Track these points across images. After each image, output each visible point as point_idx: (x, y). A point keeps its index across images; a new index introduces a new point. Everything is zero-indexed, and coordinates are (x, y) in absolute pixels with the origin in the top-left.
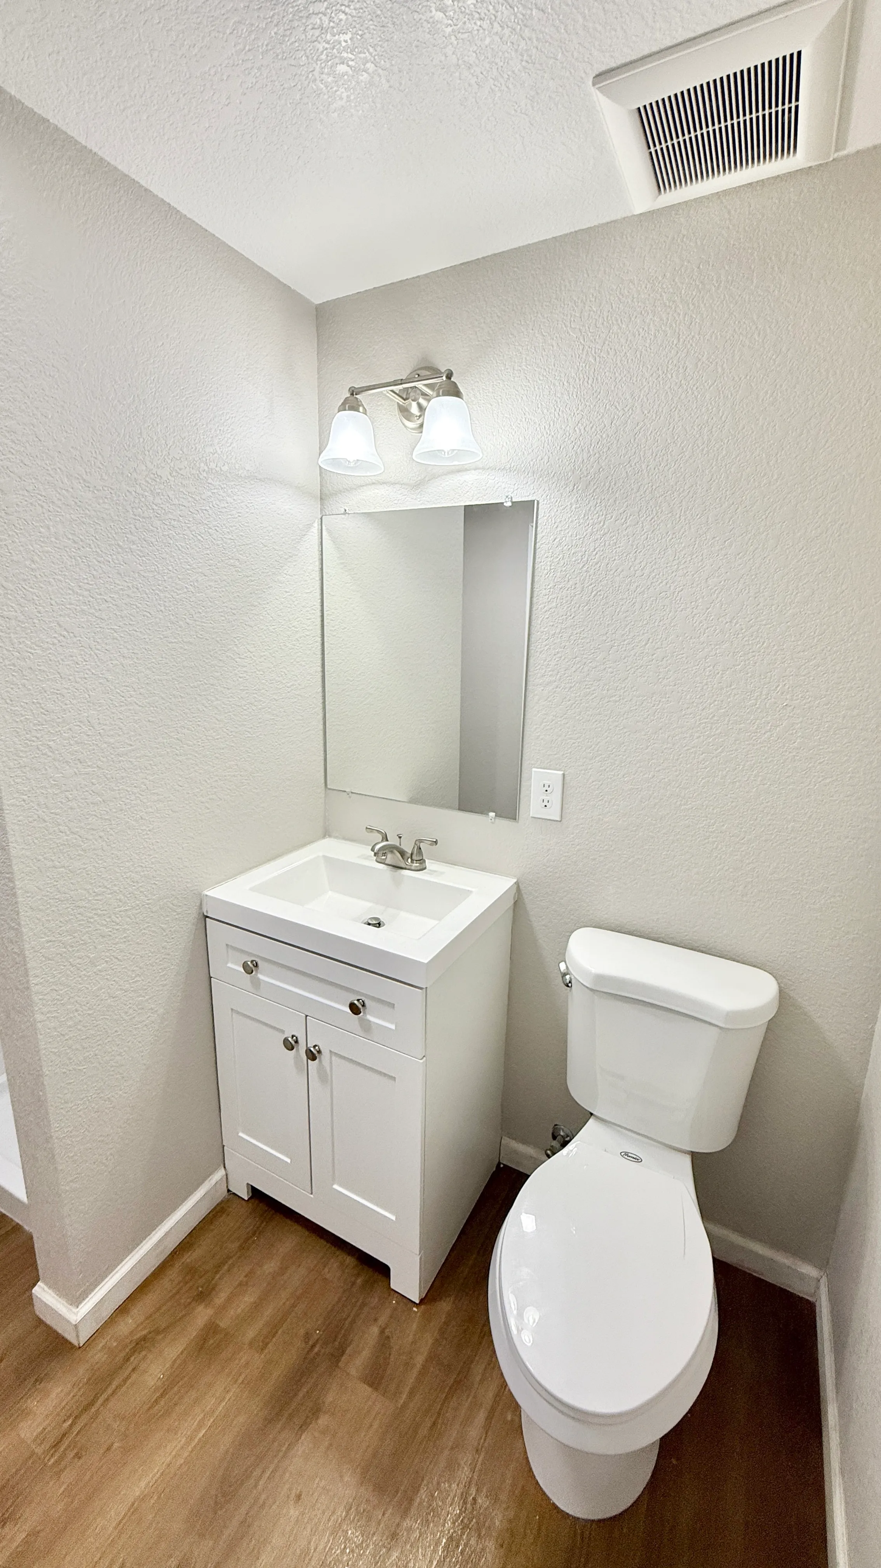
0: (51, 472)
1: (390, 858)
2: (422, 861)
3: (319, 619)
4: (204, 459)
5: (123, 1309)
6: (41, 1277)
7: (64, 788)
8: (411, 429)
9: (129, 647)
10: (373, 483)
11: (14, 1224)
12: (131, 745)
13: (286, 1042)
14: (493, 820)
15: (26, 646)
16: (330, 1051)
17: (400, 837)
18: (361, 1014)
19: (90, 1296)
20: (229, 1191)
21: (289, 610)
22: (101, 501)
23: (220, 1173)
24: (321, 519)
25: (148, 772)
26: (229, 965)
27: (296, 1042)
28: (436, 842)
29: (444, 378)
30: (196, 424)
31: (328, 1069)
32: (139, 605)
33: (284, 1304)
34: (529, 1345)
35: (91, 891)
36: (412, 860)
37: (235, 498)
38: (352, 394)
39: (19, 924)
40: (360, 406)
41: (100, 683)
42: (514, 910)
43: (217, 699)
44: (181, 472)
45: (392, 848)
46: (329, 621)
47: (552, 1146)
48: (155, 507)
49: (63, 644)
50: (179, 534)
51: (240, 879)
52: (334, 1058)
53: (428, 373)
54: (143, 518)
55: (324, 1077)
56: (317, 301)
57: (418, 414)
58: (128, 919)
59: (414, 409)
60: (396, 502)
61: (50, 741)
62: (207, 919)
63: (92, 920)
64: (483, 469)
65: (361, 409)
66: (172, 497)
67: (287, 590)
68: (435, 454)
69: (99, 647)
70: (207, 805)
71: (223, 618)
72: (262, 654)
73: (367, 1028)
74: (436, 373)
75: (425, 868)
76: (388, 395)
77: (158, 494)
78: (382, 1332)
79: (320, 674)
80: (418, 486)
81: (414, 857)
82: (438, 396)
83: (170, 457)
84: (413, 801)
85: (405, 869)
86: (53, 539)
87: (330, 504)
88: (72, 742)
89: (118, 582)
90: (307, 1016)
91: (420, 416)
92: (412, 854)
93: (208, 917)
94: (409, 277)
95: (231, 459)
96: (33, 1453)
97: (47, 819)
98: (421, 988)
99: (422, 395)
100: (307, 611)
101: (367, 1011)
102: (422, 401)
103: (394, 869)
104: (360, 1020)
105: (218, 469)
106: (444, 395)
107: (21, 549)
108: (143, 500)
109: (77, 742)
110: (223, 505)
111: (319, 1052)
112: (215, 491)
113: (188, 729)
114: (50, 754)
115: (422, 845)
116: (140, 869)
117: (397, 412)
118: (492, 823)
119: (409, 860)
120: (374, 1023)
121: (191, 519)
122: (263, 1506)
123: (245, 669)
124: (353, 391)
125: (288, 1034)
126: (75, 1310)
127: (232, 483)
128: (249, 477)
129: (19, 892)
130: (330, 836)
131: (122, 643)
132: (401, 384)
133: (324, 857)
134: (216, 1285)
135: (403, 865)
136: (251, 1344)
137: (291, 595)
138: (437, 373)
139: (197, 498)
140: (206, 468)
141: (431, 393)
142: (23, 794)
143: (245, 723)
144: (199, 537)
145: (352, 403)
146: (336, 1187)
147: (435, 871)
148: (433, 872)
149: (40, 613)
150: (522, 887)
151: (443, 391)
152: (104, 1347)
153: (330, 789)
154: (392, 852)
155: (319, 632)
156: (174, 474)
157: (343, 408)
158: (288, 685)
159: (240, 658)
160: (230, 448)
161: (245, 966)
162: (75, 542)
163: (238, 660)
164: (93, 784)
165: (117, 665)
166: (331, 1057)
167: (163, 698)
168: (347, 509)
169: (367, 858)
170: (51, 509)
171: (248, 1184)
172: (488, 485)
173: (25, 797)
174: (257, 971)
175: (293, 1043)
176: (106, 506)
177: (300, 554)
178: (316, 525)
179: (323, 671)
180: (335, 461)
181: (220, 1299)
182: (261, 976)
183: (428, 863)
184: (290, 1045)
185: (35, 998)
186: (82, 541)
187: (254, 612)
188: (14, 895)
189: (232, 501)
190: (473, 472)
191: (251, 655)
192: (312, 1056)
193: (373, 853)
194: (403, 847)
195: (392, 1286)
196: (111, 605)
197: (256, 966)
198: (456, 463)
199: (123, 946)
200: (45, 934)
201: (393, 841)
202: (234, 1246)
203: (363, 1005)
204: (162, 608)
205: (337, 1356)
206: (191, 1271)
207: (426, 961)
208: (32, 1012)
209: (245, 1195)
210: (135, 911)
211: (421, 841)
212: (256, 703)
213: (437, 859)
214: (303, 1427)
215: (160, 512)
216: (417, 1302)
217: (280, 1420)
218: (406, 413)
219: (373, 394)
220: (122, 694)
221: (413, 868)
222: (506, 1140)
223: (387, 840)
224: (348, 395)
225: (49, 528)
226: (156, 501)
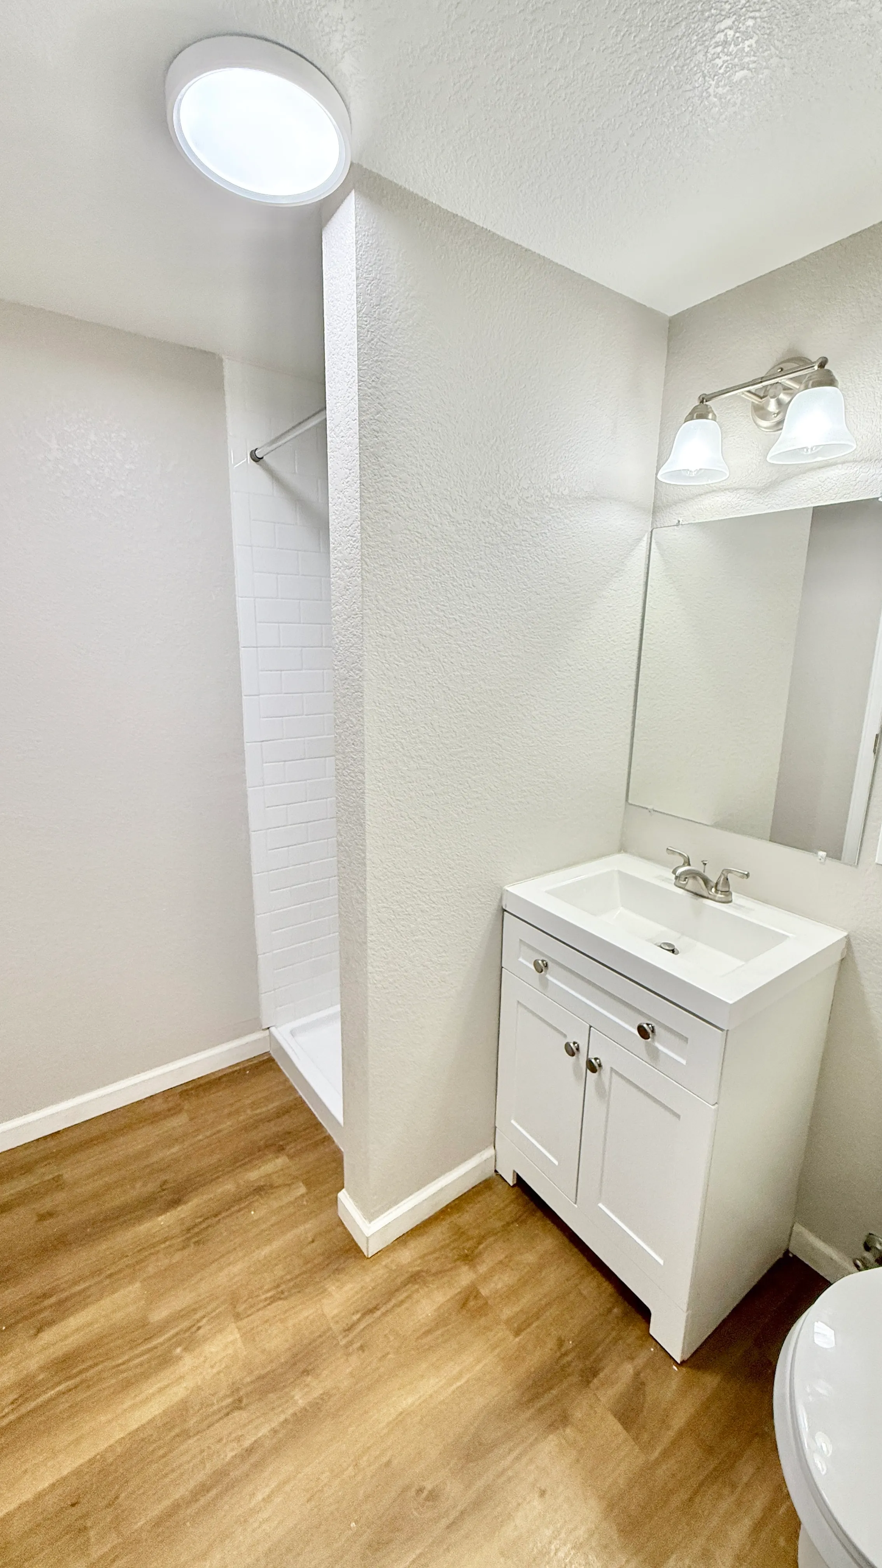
0: (428, 513)
1: (691, 884)
2: (728, 893)
3: (639, 633)
4: (548, 486)
5: (403, 1240)
6: (345, 1185)
7: (408, 779)
8: (765, 428)
9: (469, 660)
10: (714, 491)
11: (327, 1134)
12: (461, 747)
13: (567, 1045)
14: (822, 860)
15: (395, 659)
16: (612, 1068)
17: (705, 864)
18: (649, 1040)
19: (380, 1218)
20: (496, 1171)
21: (610, 624)
22: (461, 533)
23: (489, 1153)
24: (652, 532)
25: (472, 772)
26: (521, 959)
27: (578, 1049)
28: (748, 875)
29: (816, 368)
30: (545, 455)
31: (607, 1087)
32: (481, 623)
33: (540, 1300)
34: (823, 1473)
35: (418, 871)
36: (717, 891)
37: (572, 519)
38: (702, 402)
39: (365, 889)
40: (709, 413)
41: (444, 691)
42: (840, 969)
43: (535, 710)
44: (528, 501)
45: (694, 874)
46: (648, 634)
47: (864, 1258)
48: (502, 534)
49: (420, 657)
50: (520, 557)
51: (539, 880)
52: (613, 1074)
53: (795, 365)
54: (492, 545)
55: (602, 1092)
56: (670, 314)
57: (777, 411)
58: (442, 900)
59: (772, 407)
60: (738, 508)
61: (402, 739)
62: (505, 913)
63: (416, 896)
64: (855, 461)
65: (710, 416)
66: (518, 524)
67: (610, 605)
68: (796, 452)
69: (446, 660)
70: (516, 807)
71: (549, 634)
72: (580, 667)
73: (654, 1054)
74: (803, 362)
75: (731, 902)
76: (743, 396)
77: (506, 522)
78: (637, 1374)
79: (634, 687)
80: (766, 489)
81: (719, 887)
82: (806, 388)
83: (520, 488)
84: (717, 825)
85: (708, 898)
86: (423, 569)
87: (663, 516)
88: (418, 741)
89: (466, 603)
90: (591, 1027)
91: (778, 414)
92: (717, 884)
93: (506, 911)
94: (780, 266)
95: (572, 483)
96: (330, 1329)
97: (393, 804)
98: (722, 1030)
99: (784, 389)
100: (628, 625)
101: (656, 1038)
102: (784, 397)
103: (695, 897)
104: (647, 1045)
105: (559, 493)
106: (813, 386)
107: (400, 578)
108: (494, 528)
109: (421, 742)
110: (560, 527)
111: (600, 1065)
112: (555, 514)
113: (508, 736)
114: (401, 750)
115: (730, 876)
116: (456, 857)
117: (749, 412)
118: (821, 863)
119: (713, 890)
120: (663, 1052)
121: (531, 543)
122: (509, 1480)
123: (563, 682)
124: (703, 399)
125: (570, 1040)
126: (369, 1225)
127: (571, 506)
128: (586, 498)
129: (368, 862)
130: (626, 852)
131: (463, 656)
132: (761, 382)
133: (620, 872)
134: (480, 1253)
135: (706, 894)
136: (508, 1322)
137: (613, 610)
138: (808, 364)
139: (538, 523)
140: (549, 494)
141: (797, 387)
142: (379, 782)
143: (557, 733)
144: (536, 559)
145: (701, 411)
146: (600, 1205)
147: (742, 906)
148: (740, 907)
149: (406, 631)
150: (853, 943)
151: (813, 383)
152: (386, 1266)
153: (631, 804)
154: (694, 878)
155: (637, 645)
156: (522, 502)
157: (690, 417)
158: (601, 698)
159: (559, 671)
160: (572, 472)
161: (536, 964)
162: (438, 570)
163: (557, 672)
164: (429, 778)
165: (458, 676)
166: (611, 1076)
167: (490, 707)
168: (681, 520)
169: (666, 880)
170: (424, 544)
171: (514, 1171)
172: (858, 479)
173: (380, 784)
174: (546, 972)
175: (574, 1049)
176: (464, 537)
177: (626, 569)
178: (646, 538)
179: (637, 685)
180: (678, 474)
181: (482, 1269)
182: (548, 976)
183: (734, 896)
184: (572, 1051)
185: (369, 952)
186: (443, 569)
187: (578, 627)
188: (365, 864)
189: (568, 522)
190: (840, 466)
191: (570, 668)
192: (592, 1067)
193: (674, 876)
194: (708, 874)
195: (651, 1332)
196: (459, 623)
197: (546, 966)
198: (819, 459)
199: (436, 923)
200: (382, 900)
201: (696, 866)
202: (499, 1224)
203: (653, 1031)
204: (498, 625)
205: (589, 1375)
206: (459, 1233)
207: (731, 1002)
208: (366, 963)
209: (511, 1181)
210: (448, 894)
211: (730, 871)
212: (569, 715)
213: (747, 894)
214: (552, 1427)
215: (506, 538)
216: (679, 1362)
217: (528, 1408)
218: (761, 412)
219: (726, 398)
220: (459, 702)
221: (717, 899)
222: (798, 1228)
223: (689, 865)
224: (697, 403)
225: (420, 560)
226: (504, 529)
